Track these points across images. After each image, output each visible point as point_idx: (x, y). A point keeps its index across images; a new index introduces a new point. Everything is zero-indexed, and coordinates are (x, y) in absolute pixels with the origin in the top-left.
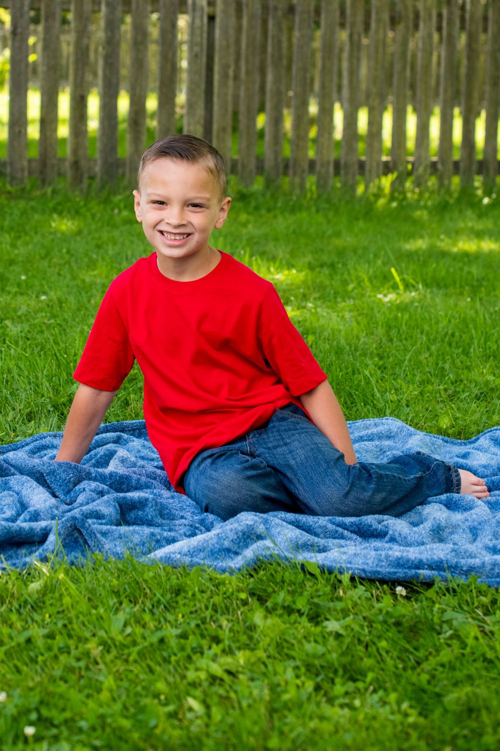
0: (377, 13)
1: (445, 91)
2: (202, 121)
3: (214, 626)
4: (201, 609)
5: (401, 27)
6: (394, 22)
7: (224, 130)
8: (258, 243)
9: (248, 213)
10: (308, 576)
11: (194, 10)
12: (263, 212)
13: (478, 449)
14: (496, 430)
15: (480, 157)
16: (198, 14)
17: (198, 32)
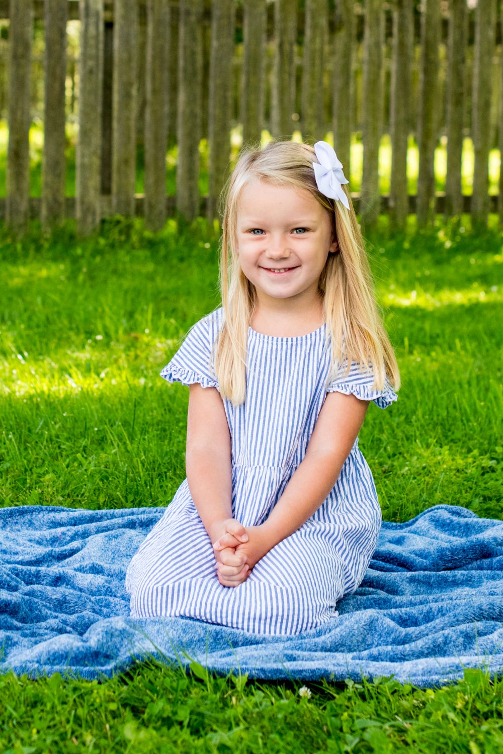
0: (313, 18)
1: (398, 112)
2: (99, 152)
3: (76, 742)
4: (61, 723)
5: (342, 35)
6: (333, 27)
7: (126, 162)
8: (166, 298)
9: (157, 263)
10: (194, 682)
11: (87, 15)
12: (175, 261)
13: (415, 532)
14: (438, 509)
15: (439, 193)
16: (92, 20)
17: (92, 42)
